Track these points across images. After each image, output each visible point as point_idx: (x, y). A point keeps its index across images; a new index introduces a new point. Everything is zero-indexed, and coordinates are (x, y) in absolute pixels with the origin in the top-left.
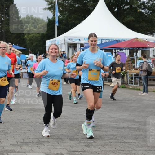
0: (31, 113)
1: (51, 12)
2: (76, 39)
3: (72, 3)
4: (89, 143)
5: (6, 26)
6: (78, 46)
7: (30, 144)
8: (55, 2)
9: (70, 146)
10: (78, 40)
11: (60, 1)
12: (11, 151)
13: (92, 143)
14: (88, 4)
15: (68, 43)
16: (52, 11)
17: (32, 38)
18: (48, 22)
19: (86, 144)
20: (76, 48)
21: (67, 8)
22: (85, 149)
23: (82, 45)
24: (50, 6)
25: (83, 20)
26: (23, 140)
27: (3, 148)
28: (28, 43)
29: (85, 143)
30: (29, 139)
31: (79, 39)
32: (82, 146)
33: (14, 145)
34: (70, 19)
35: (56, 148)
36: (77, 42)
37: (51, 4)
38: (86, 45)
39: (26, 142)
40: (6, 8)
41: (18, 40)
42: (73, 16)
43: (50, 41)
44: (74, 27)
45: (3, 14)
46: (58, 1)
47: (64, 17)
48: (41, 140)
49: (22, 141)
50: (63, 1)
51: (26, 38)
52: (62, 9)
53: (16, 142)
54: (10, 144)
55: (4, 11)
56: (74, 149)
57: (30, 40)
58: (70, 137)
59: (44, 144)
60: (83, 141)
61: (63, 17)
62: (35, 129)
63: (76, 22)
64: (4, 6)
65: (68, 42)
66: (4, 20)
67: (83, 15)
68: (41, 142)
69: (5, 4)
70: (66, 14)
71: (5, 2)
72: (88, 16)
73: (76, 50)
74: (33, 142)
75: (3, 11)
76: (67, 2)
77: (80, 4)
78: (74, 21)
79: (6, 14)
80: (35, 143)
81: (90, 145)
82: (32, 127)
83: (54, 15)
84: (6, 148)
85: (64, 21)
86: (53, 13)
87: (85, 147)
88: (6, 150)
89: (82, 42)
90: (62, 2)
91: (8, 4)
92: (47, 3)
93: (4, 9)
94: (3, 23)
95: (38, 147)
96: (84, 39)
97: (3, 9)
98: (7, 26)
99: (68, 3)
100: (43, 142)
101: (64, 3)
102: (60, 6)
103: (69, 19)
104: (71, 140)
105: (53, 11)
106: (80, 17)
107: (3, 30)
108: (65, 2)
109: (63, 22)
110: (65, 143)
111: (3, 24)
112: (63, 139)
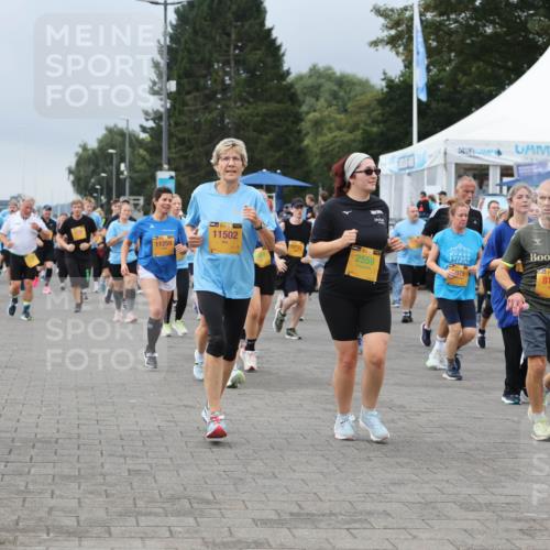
0: (325, 410)
1: (397, 53)
2: (487, 149)
3: (472, 23)
4: (534, 520)
5: (239, 104)
6: (494, 176)
7: (322, 521)
8: (411, 19)
9: (465, 531)
10: (493, 154)
11: (429, 16)
12: (255, 542)
13: (544, 519)
14: (529, 25)
15: (457, 165)
16: (401, 49)
17: (331, 148)
18: (385, 90)
19: (520, 525)
20: (485, 183)
21: (452, 39)
22: (518, 543)
23: (507, 171)
24: (393, 32)
25: (512, 82)
26: (300, 506)
27: (227, 534)
28: (316, 166)
29: (518, 520)
30: (319, 504)
31: (495, 149)
32: (507, 530)
33: (265, 522)
34: (463, 79)
35: (415, 537)
36: (491, 159)
37: (397, 24)
38: (522, 171)
39: (308, 514)
40: (241, 41)
41: (282, 152)
42: (473, 69)
43: (394, 157)
44: (477, 108)
45: (226, 63)
46: (421, 15)
47: (443, 73)
48: (360, 507)
49: (296, 510)
50: (441, 14)
51: (307, 146)
52: (434, 44)
53: (273, 512)
54: (254, 520)
55: (232, 52)
56: (479, 541)
57: (323, 154)
58: (465, 498)
59: (372, 520)
60: (513, 515)
61: (439, 71)
62: (338, 468)
63: (487, 90)
64: (233, 37)
65: (458, 162)
66: (234, 84)
67: (510, 64)
68: (361, 513)
69: (236, 27)
70: (450, 60)
71: (237, 21)
72: (529, 67)
73: (484, 188)
74: (332, 514)
75: (227, 51)
76: (453, 16)
77: (501, 26)
78: (478, 87)
79: (238, 62)
80: (340, 517)
81: (538, 527)
82: (328, 459)
83: (405, 67)
84: (241, 534)
85: (441, 87)
86: (403, 57)
87: (518, 535)
88: (239, 541)
89: (509, 159)
90: (438, 19)
91: (246, 27)
92: (381, 21)
93: (232, 47)
94: (229, 95)
95: (352, 531)
96: (514, 150)
97: (228, 45)
98: (242, 105)
99: (456, 21)
100: (370, 513)
101: (441, 23)
102: (430, 34)
103: (460, 76)
104: (467, 509)
105: (404, 49)
106: (502, 71)
107: (227, 121)
108: (445, 18)
109: (439, 90)
110: (448, 518)
111: (229, 99)
112: (439, 505)
